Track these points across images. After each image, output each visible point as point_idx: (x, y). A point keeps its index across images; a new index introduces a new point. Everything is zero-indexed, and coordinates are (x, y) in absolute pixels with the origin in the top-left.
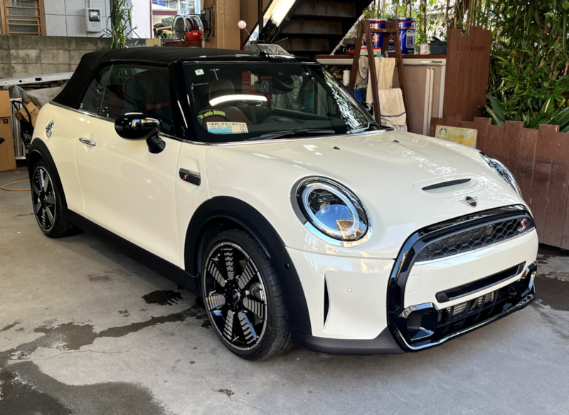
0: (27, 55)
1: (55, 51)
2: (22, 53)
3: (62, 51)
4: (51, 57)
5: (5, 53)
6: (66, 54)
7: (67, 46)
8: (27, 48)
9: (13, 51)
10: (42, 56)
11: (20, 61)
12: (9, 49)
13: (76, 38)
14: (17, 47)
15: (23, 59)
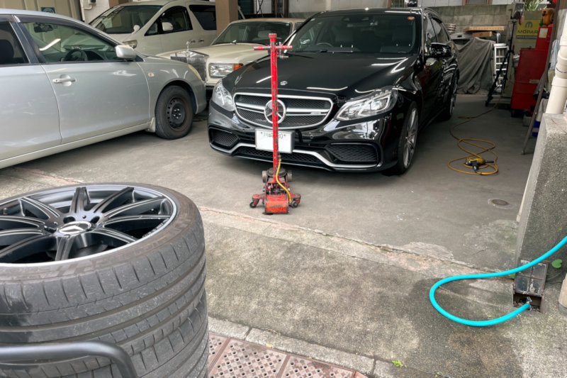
0: (464, 19)
1: (484, 16)
2: (461, 18)
3: (488, 16)
4: (479, 20)
5: (450, 18)
6: (492, 17)
7: (493, 12)
8: (465, 14)
9: (455, 17)
10: (475, 19)
11: (459, 24)
12: (453, 16)
13: (501, 6)
14: (459, 14)
15: (461, 22)
